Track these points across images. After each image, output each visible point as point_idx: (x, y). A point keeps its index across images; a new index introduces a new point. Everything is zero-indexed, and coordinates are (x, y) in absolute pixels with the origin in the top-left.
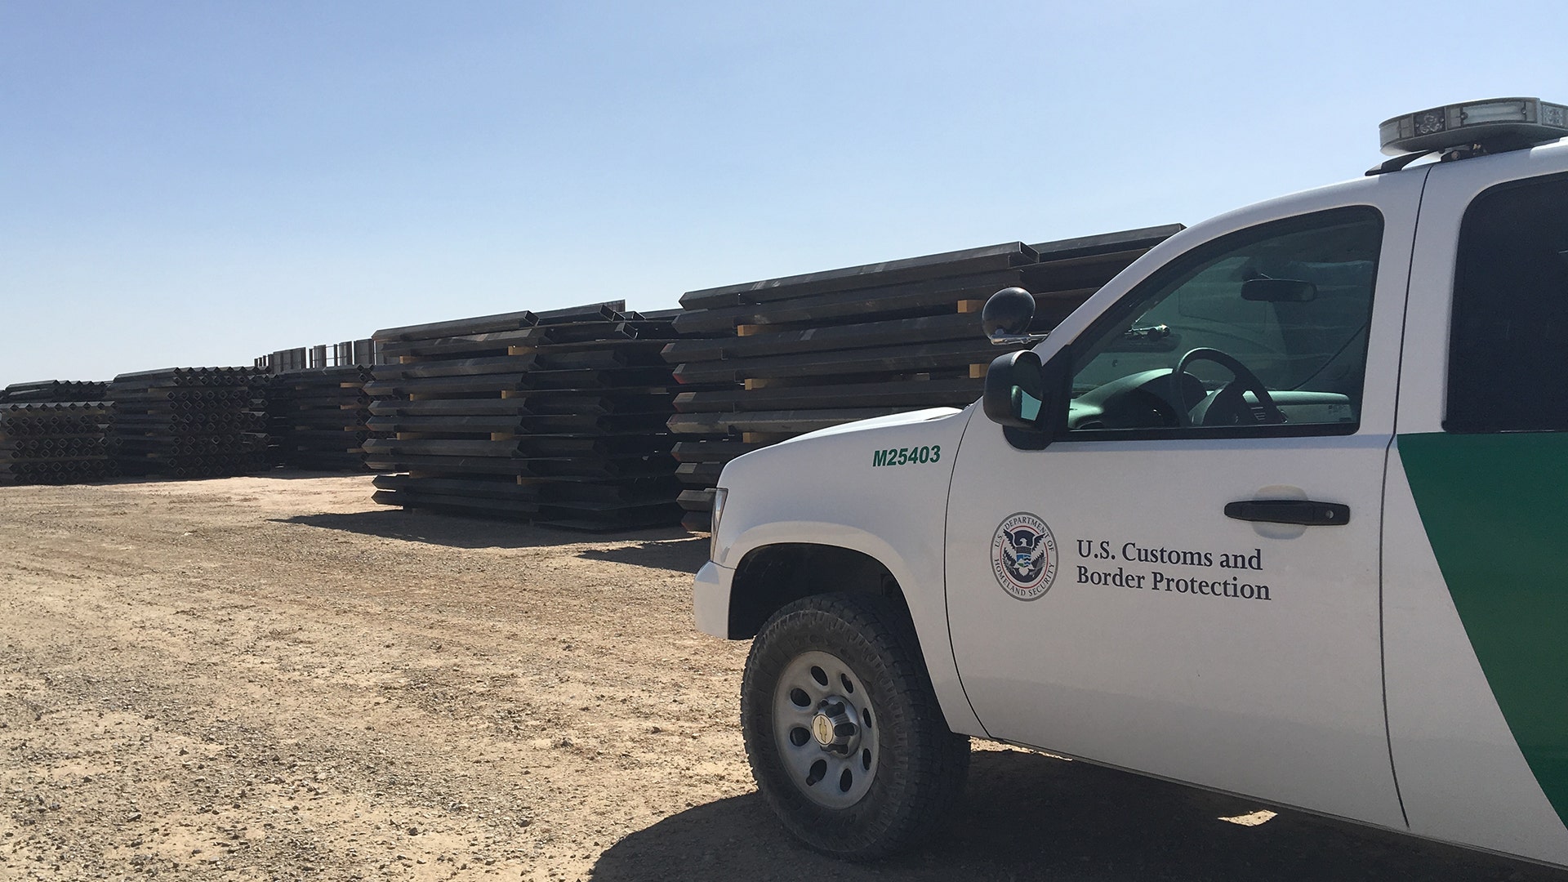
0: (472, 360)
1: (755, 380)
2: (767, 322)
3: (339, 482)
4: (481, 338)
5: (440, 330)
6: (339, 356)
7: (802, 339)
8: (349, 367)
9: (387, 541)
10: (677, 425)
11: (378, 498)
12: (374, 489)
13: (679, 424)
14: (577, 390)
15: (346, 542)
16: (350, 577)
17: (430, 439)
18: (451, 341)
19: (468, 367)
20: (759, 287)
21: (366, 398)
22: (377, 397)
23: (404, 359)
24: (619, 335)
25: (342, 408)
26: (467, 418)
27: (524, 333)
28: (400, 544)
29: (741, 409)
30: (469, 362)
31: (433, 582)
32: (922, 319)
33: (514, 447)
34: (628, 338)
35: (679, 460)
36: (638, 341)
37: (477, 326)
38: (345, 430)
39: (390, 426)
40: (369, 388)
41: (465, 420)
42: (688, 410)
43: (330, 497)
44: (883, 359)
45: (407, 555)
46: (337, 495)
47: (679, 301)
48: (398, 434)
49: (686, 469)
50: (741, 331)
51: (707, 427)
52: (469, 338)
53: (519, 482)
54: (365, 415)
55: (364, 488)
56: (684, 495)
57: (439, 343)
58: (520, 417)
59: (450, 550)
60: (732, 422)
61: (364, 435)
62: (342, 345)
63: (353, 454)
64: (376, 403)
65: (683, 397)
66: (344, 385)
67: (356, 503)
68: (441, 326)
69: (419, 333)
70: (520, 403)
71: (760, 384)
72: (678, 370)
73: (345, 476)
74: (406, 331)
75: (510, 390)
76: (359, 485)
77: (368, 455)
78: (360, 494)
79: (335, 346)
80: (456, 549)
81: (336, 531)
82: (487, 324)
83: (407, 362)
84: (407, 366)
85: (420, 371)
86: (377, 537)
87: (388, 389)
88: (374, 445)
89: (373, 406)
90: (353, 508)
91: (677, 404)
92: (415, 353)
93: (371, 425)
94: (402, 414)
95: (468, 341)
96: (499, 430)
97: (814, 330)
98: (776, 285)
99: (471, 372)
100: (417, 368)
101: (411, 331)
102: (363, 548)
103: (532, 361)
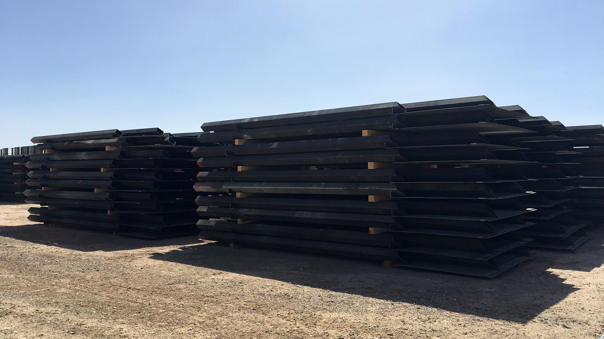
0: (85, 152)
1: (243, 167)
2: (250, 138)
3: (11, 208)
4: (90, 142)
5: (68, 138)
6: (14, 153)
7: (272, 147)
8: (18, 156)
9: (36, 245)
10: (198, 188)
11: (30, 218)
12: (29, 214)
13: (200, 187)
14: (144, 169)
15: (12, 247)
16: (12, 276)
17: (60, 190)
18: (74, 143)
19: (83, 156)
20: (246, 121)
21: (27, 170)
22: (31, 169)
23: (48, 151)
24: (167, 143)
25: (14, 174)
26: (81, 181)
27: (115, 140)
28: (44, 249)
29: (236, 181)
30: (83, 153)
31: (68, 281)
32: (340, 139)
33: (107, 196)
34: (171, 144)
35: (198, 205)
36: (176, 146)
37: (89, 136)
38: (15, 184)
39: (38, 183)
40: (28, 165)
41: (80, 182)
42: (203, 181)
43: (5, 216)
44: (317, 158)
45: (48, 257)
46: (9, 215)
47: (201, 127)
48: (43, 188)
49: (202, 209)
50: (237, 142)
51: (215, 189)
52: (83, 142)
53: (109, 213)
54: (25, 177)
55: (23, 211)
56: (200, 222)
57: (67, 144)
58: (111, 181)
59: (74, 253)
60: (231, 187)
61: (25, 187)
62: (15, 148)
63: (18, 194)
64: (31, 172)
65: (201, 174)
66: (15, 164)
67: (18, 220)
68: (68, 136)
69: (57, 139)
70: (111, 174)
71: (246, 169)
72: (200, 160)
73: (14, 204)
74: (49, 138)
75: (105, 168)
76: (20, 209)
77: (26, 197)
78: (20, 215)
79: (12, 149)
80: (77, 252)
81: (6, 238)
82: (93, 135)
83: (49, 153)
84: (48, 154)
85: (56, 157)
86: (30, 243)
87: (39, 166)
88: (29, 192)
89: (30, 173)
90: (17, 223)
91: (199, 177)
92: (53, 148)
93: (29, 183)
94: (46, 178)
95: (84, 143)
96: (98, 187)
97: (278, 143)
98: (256, 120)
99: (84, 158)
100: (55, 155)
101: (52, 137)
102: (22, 251)
103: (118, 154)
